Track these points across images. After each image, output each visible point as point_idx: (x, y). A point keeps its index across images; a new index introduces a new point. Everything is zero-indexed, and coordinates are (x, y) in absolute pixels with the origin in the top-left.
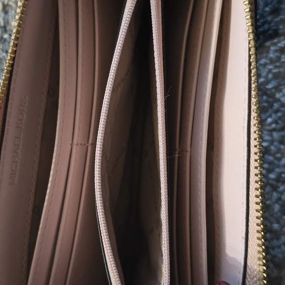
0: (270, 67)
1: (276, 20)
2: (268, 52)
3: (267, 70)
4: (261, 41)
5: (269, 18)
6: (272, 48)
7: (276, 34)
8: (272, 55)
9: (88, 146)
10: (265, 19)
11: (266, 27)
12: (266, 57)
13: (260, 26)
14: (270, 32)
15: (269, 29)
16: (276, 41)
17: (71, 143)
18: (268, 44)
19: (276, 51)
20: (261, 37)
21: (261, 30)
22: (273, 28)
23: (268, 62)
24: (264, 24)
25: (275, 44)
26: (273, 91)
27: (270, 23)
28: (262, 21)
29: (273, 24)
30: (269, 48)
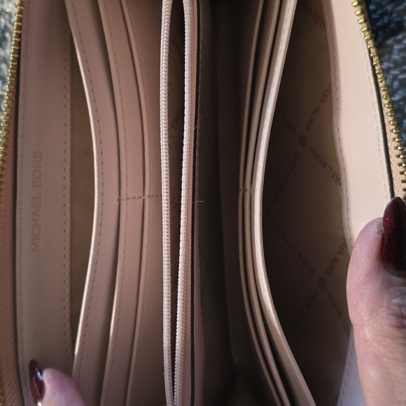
0: (395, 72)
1: (398, 9)
2: (391, 53)
3: (390, 77)
4: (380, 39)
5: (389, 8)
6: (396, 47)
7: (399, 28)
8: (396, 57)
9: (144, 200)
10: (385, 9)
11: (386, 19)
12: (389, 60)
13: (377, 20)
14: (392, 26)
15: (390, 22)
16: (400, 37)
17: (118, 198)
18: (390, 42)
19: (401, 50)
20: (380, 33)
21: (379, 24)
22: (395, 20)
23: (392, 66)
24: (382, 16)
25: (400, 42)
26: (401, 103)
27: (391, 14)
28: (379, 12)
29: (395, 15)
30: (392, 46)
